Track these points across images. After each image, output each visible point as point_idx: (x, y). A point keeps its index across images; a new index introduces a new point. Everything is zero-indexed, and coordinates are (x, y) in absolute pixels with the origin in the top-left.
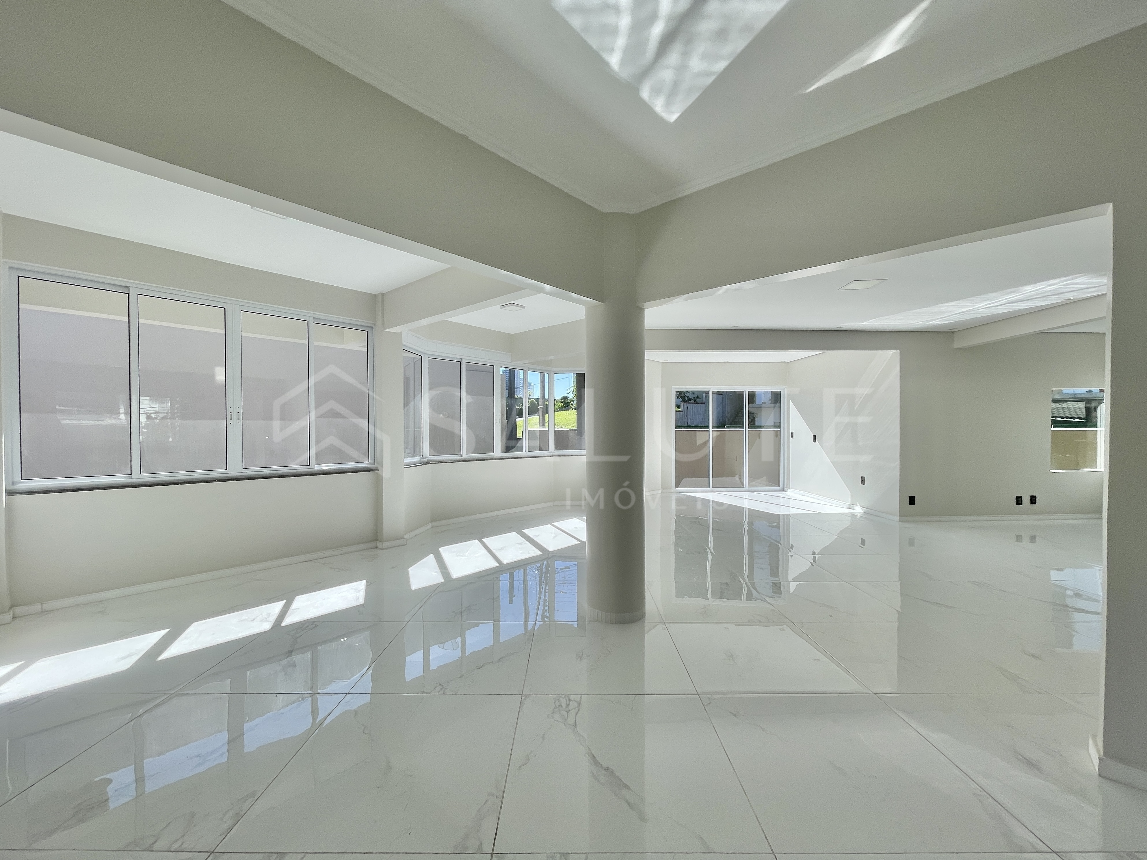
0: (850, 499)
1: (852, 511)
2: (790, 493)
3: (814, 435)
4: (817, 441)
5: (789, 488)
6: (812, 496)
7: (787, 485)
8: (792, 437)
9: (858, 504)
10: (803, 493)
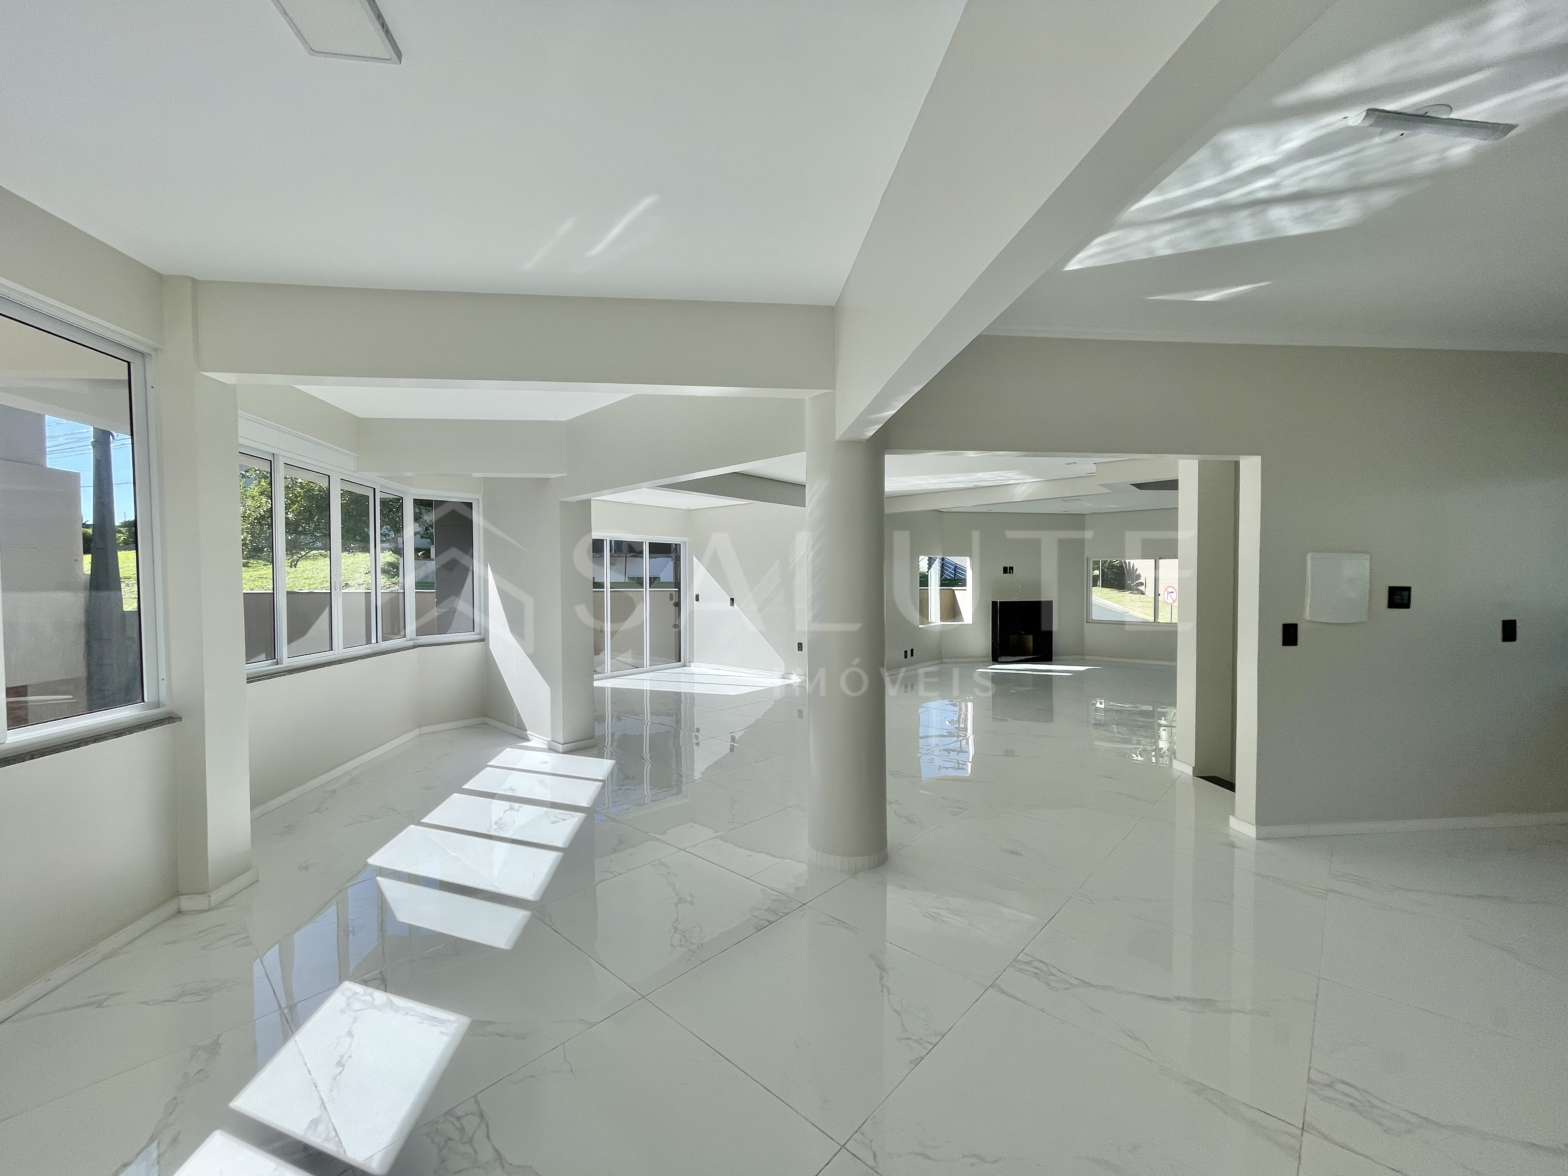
0: (783, 669)
1: (787, 682)
2: (694, 668)
3: (731, 599)
4: (735, 605)
5: (693, 662)
6: (727, 669)
7: (689, 659)
8: (697, 600)
9: (794, 673)
10: (717, 666)
